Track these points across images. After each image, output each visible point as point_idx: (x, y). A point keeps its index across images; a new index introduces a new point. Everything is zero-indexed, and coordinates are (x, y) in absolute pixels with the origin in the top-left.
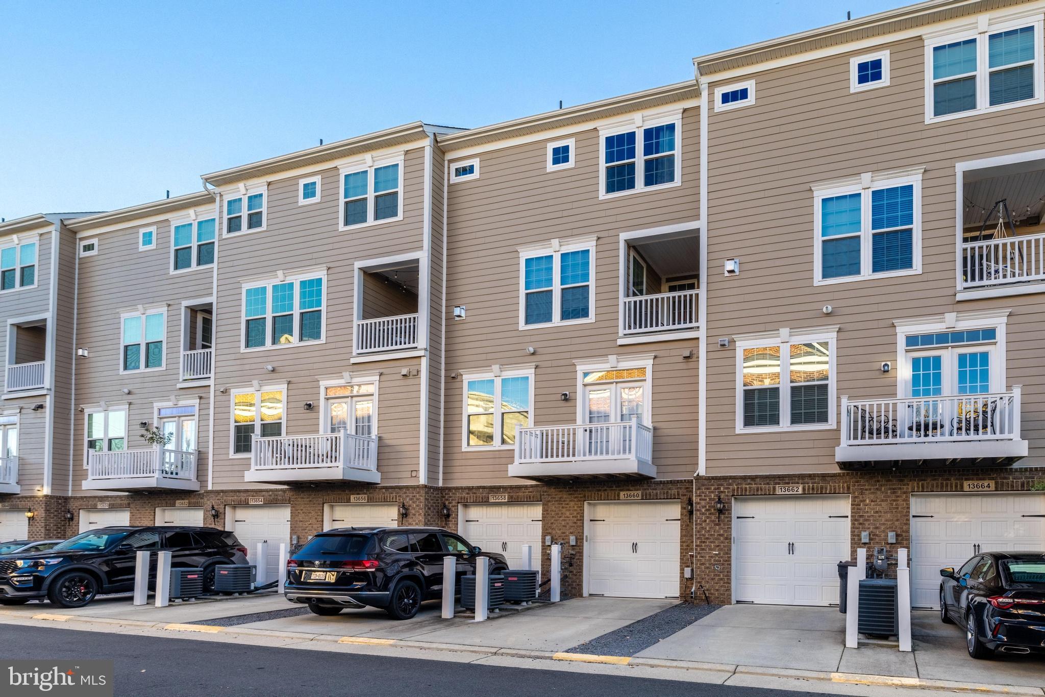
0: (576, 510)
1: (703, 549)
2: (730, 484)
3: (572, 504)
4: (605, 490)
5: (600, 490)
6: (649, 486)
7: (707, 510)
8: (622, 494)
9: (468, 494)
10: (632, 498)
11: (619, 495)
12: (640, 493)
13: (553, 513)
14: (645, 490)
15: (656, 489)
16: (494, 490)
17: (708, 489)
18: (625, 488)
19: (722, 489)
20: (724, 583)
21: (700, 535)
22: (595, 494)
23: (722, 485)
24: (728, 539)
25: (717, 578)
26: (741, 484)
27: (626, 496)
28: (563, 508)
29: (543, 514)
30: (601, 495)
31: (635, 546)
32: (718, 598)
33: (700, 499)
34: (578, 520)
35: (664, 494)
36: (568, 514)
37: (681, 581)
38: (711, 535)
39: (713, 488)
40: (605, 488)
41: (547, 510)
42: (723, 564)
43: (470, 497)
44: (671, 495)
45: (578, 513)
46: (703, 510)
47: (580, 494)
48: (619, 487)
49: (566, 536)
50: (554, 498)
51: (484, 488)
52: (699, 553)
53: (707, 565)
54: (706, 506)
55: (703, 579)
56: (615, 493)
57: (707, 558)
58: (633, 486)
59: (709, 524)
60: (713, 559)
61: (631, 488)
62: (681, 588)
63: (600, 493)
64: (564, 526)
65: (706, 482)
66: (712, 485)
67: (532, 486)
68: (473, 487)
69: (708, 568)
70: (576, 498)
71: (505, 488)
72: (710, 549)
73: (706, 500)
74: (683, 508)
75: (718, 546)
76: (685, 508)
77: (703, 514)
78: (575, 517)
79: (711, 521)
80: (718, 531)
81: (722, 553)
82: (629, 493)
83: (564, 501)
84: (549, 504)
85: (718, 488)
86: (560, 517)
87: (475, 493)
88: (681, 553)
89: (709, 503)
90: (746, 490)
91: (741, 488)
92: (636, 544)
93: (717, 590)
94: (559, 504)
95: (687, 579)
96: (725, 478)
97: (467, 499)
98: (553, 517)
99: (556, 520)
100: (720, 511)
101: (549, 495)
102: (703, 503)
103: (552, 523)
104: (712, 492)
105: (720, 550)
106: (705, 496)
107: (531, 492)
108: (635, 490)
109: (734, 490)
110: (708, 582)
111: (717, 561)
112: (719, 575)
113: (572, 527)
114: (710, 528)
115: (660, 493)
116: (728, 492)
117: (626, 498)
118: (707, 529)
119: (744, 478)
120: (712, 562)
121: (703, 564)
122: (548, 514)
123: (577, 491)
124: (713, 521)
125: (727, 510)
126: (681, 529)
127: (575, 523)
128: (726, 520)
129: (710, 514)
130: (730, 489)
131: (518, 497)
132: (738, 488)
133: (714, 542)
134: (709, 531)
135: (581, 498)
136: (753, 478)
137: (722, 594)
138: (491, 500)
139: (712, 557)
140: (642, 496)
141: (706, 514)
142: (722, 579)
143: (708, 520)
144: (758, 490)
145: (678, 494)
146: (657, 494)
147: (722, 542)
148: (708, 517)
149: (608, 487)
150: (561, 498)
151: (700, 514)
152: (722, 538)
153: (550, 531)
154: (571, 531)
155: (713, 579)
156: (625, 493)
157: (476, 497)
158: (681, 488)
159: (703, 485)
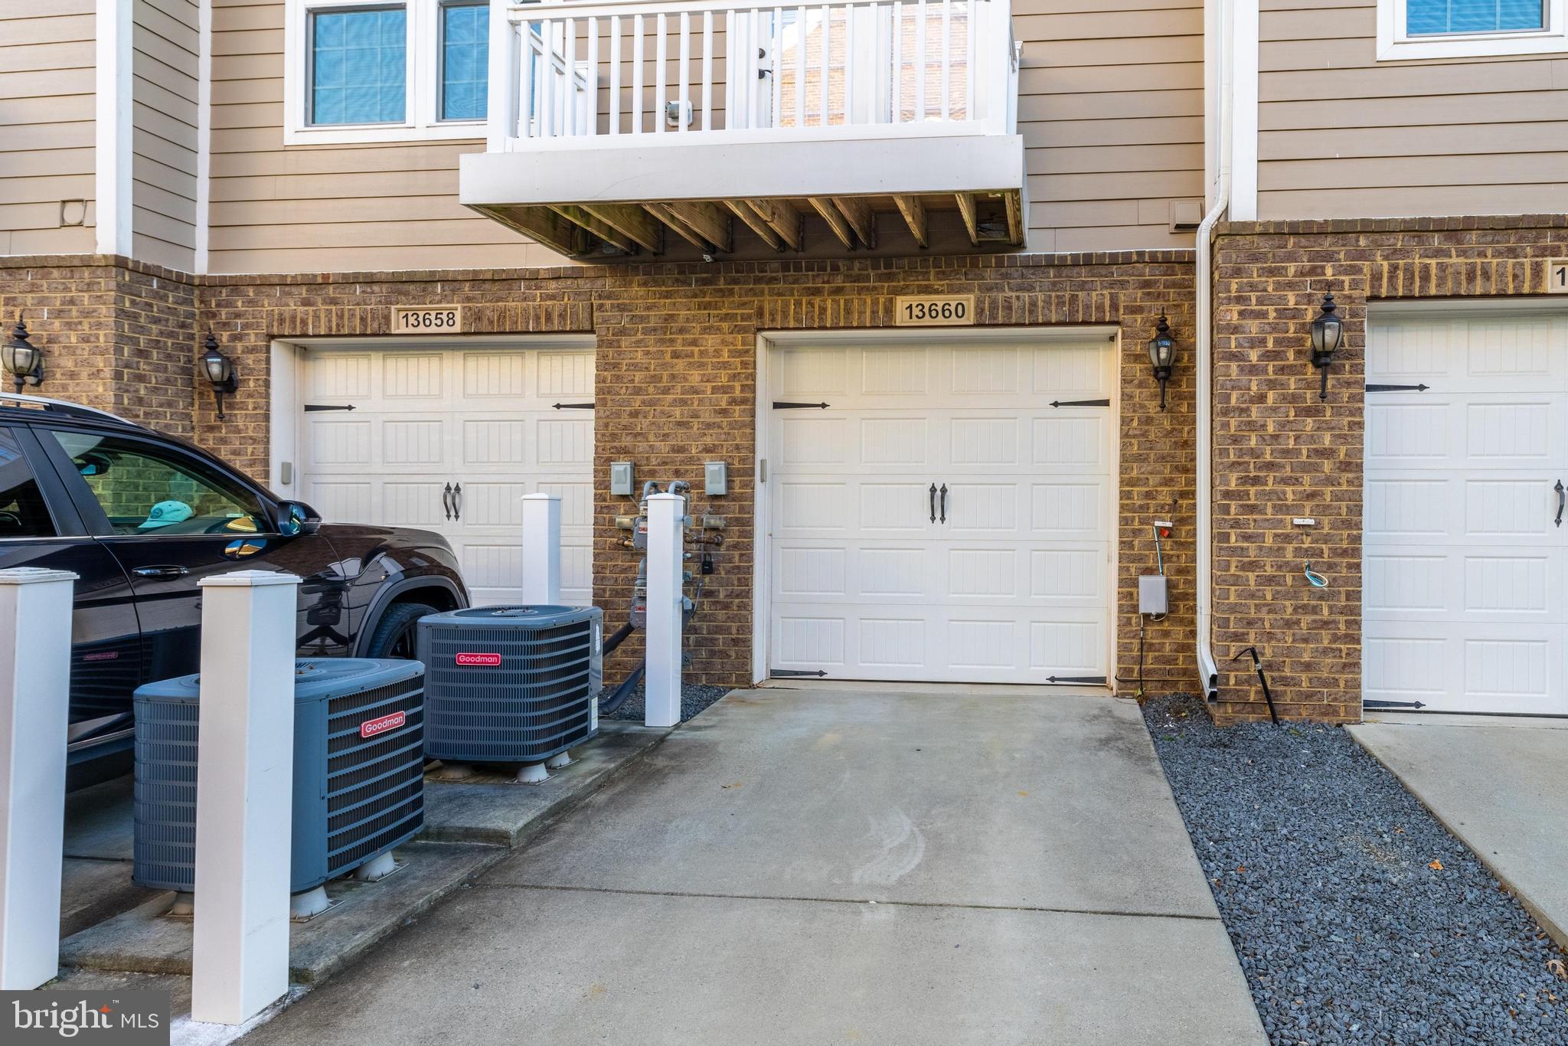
0: (725, 365)
1: (1252, 509)
2: (1362, 255)
3: (711, 341)
4: (839, 291)
5: (817, 292)
6: (1005, 276)
7: (1267, 356)
8: (901, 303)
9: (306, 303)
10: (940, 320)
11: (889, 310)
12: (970, 300)
13: (639, 376)
14: (990, 289)
15: (1031, 288)
16: (412, 287)
17: (1272, 272)
18: (915, 282)
19: (1329, 271)
20: (1335, 639)
21: (1241, 453)
22: (798, 304)
23: (1329, 257)
24: (1353, 466)
25: (1306, 620)
26: (1405, 253)
27: (916, 311)
28: (676, 355)
29: (600, 380)
30: (823, 310)
31: (938, 499)
32: (1309, 696)
33: (1241, 313)
34: (733, 401)
35: (1060, 303)
36: (695, 377)
37: (1124, 624)
38: (1286, 452)
39: (1292, 268)
40: (839, 282)
41: (616, 366)
42: (1331, 567)
43: (317, 317)
44: (1087, 307)
45: (734, 377)
46: (1254, 356)
47: (743, 305)
48: (890, 277)
49: (691, 460)
50: (642, 319)
51: (370, 280)
52: (1236, 524)
53: (1269, 571)
54: (1263, 341)
55: (1250, 623)
56: (875, 303)
57: (1269, 541)
58: (942, 275)
59: (1275, 410)
60: (1290, 548)
61: (937, 284)
62: (1123, 648)
63: (817, 301)
64: (680, 424)
65: (1264, 245)
66: (1291, 257)
67: (557, 276)
68: (325, 276)
69: (1270, 580)
70: (726, 318)
71: (451, 282)
72: (1278, 509)
73: (1263, 315)
74: (1130, 357)
75: (1311, 496)
76: (1137, 358)
77: (1253, 370)
78: (725, 390)
79: (1284, 398)
80: (1312, 439)
81: (1326, 520)
82: (927, 300)
83: (681, 331)
84: (625, 342)
85: (1313, 271)
86: (666, 391)
87: (334, 301)
88: (1124, 521)
89: (1275, 328)
90: (1425, 278)
91: (1409, 271)
92: (944, 490)
93: (1308, 667)
94: (662, 341)
95: (1147, 616)
96: (1342, 230)
97: (304, 322)
98: (638, 391)
99: (651, 403)
100: (1321, 359)
101: (621, 308)
102: (1253, 327)
103: (634, 414)
104: (1290, 286)
105: (1323, 510)
106: (1260, 302)
107: (553, 297)
108: (952, 290)
109: (1376, 277)
110: (1270, 636)
111: (1307, 552)
112: (1315, 610)
113: (709, 426)
114: (1282, 426)
115: (1048, 302)
116: (1355, 284)
117: (915, 322)
118: (1271, 429)
119: (1419, 229)
120: (1289, 556)
121: (1252, 566)
122: (618, 378)
123: (731, 293)
124: (1294, 399)
125: (1350, 355)
126: (1125, 435)
127: (724, 412)
128: (1345, 393)
129: (1282, 370)
130: (1360, 271)
131: (502, 316)
132: (1394, 268)
133: (1297, 481)
134: (1275, 437)
135: (748, 318)
136: (1454, 230)
137: (1325, 683)
138: (398, 326)
139: (1287, 538)
140: (979, 311)
141: (1265, 371)
142: (1325, 624)
143: (1271, 396)
144: (1471, 278)
145: (1114, 307)
146: (1033, 304)
147: (1330, 481)
148: (1272, 384)
149: (849, 278)
150: (670, 318)
151: (1241, 369)
152: (1327, 466)
153: (626, 441)
154: (708, 440)
155: (1289, 624)
156: (914, 300)
157: (341, 317)
158: (1123, 284)
159: (1255, 258)
